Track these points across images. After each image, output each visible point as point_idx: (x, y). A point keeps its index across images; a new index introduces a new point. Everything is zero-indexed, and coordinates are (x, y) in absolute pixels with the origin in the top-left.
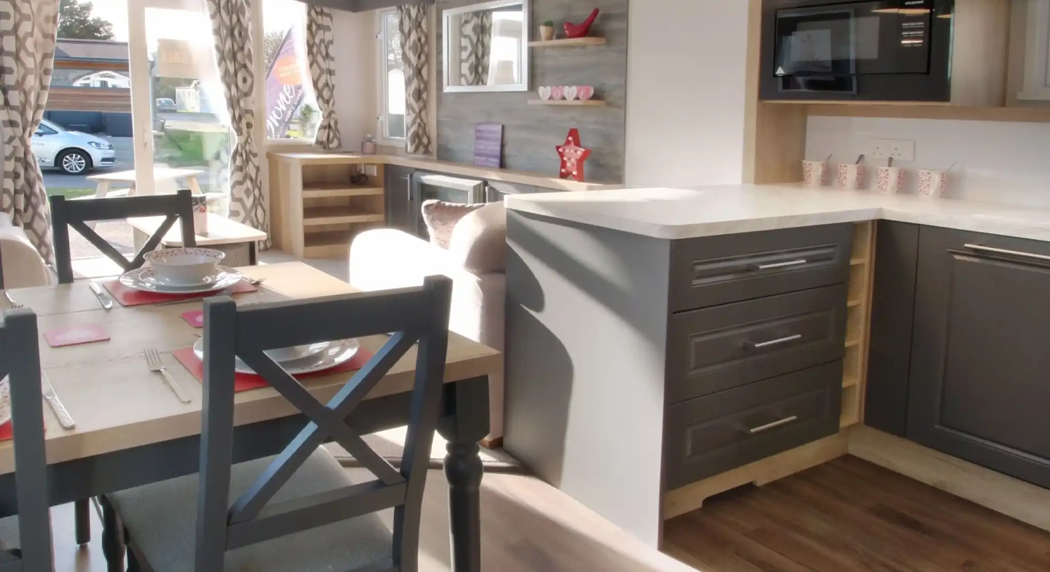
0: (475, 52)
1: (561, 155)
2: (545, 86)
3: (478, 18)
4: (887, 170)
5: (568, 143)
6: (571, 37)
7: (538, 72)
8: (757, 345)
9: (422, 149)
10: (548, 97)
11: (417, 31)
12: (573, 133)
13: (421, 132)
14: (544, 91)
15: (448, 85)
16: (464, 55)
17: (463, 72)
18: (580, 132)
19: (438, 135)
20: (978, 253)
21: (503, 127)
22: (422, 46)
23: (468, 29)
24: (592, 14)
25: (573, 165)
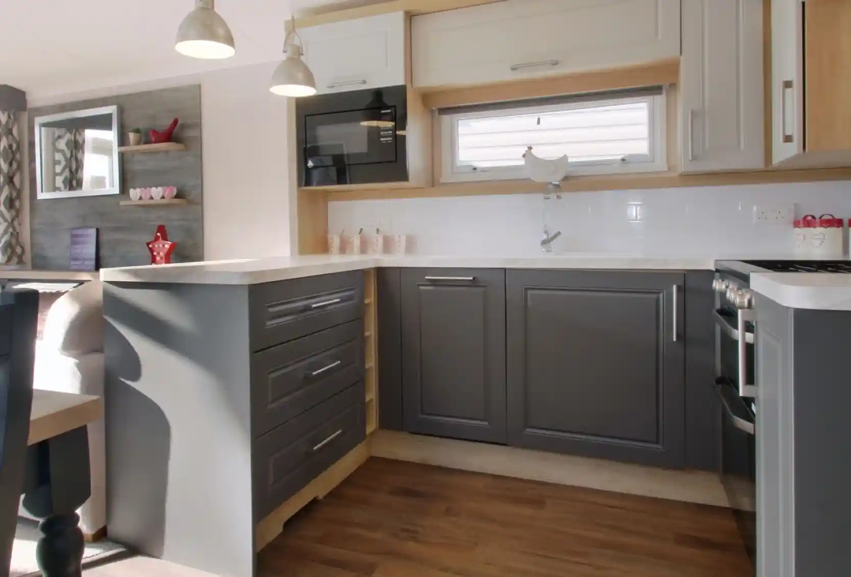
0: (68, 166)
1: (151, 250)
2: (135, 188)
3: (71, 133)
4: (377, 237)
5: (157, 239)
6: (155, 143)
7: (129, 176)
8: (314, 373)
9: (15, 260)
10: (138, 197)
11: (7, 138)
12: (161, 229)
13: (14, 242)
14: (135, 193)
15: (42, 192)
16: (58, 169)
17: (57, 185)
18: (166, 228)
19: (32, 245)
20: (434, 283)
21: (98, 230)
22: (13, 153)
23: (62, 144)
24: (172, 124)
25: (161, 258)
